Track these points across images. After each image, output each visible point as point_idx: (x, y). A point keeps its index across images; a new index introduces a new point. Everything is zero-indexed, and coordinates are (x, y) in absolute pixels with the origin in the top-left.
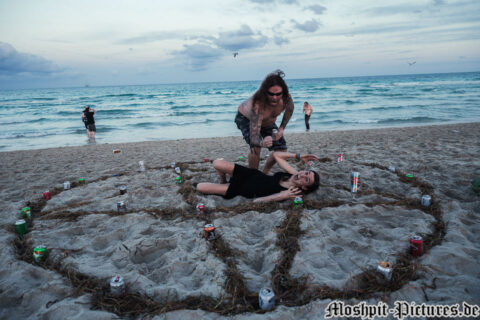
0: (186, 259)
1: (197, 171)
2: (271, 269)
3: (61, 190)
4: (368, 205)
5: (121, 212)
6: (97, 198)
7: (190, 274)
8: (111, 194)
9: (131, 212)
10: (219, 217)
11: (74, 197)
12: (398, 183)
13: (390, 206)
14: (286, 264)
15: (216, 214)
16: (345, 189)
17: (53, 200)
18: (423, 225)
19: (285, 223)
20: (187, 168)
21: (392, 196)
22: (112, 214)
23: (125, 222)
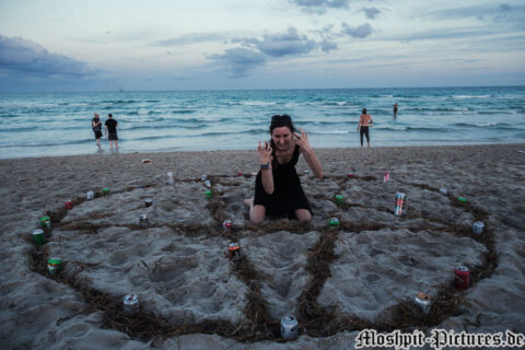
0: (207, 279)
1: (229, 185)
2: (298, 295)
3: (84, 199)
4: (412, 230)
5: (143, 226)
6: (119, 210)
7: (210, 296)
8: (136, 206)
9: (154, 226)
10: (247, 235)
11: (97, 208)
12: (448, 207)
13: (437, 232)
14: (314, 291)
15: (244, 233)
16: (388, 211)
17: (71, 212)
19: (317, 246)
20: (218, 182)
21: (440, 221)
22: (134, 227)
23: (147, 236)
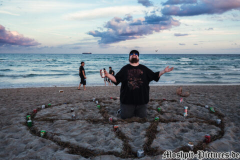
0: (106, 139)
1: (107, 103)
2: (143, 144)
3: (41, 109)
4: (190, 122)
5: (73, 119)
6: (59, 113)
7: (108, 145)
8: (66, 112)
9: (78, 120)
10: (120, 123)
12: (207, 114)
13: (201, 123)
14: (149, 143)
15: (118, 122)
16: (181, 115)
17: (38, 113)
18: (214, 132)
19: (150, 127)
20: (101, 101)
21: (203, 119)
22: (69, 120)
23: (75, 124)
